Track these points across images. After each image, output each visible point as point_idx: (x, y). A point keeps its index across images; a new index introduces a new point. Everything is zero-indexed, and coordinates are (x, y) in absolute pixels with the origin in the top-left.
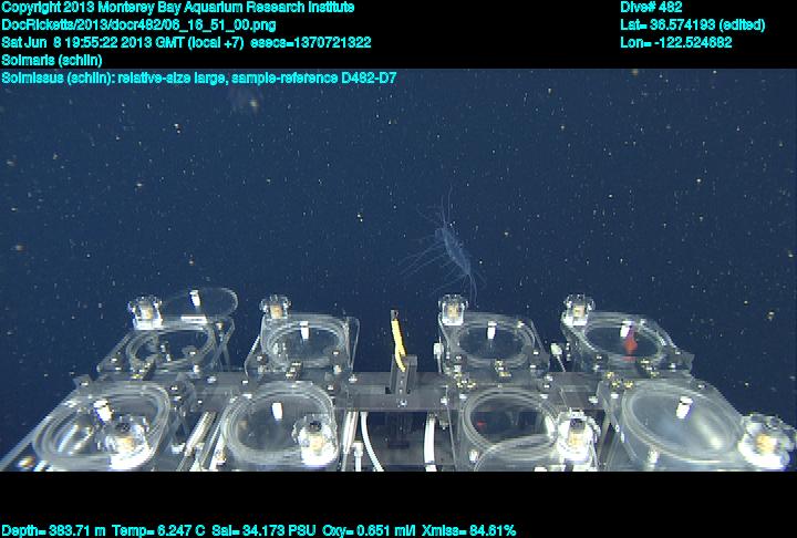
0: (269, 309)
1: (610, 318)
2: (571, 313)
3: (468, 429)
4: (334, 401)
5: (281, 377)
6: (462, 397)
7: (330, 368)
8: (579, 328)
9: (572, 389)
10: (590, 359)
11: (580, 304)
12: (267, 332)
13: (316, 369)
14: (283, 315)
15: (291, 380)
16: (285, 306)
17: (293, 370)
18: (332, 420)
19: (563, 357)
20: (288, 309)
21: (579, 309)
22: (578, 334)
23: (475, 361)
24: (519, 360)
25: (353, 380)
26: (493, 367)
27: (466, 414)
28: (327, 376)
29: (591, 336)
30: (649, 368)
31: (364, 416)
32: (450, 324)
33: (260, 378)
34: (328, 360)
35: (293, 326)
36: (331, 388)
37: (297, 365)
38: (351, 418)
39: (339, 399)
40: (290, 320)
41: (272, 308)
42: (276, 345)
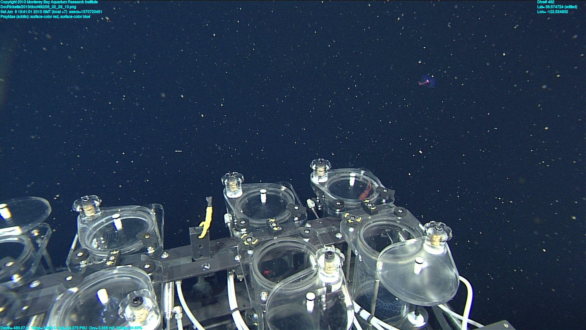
0: (82, 209)
1: (342, 172)
2: (316, 174)
3: (257, 277)
4: (151, 277)
5: (103, 266)
6: (250, 252)
7: (144, 250)
8: (322, 184)
9: (324, 231)
10: (333, 206)
11: (321, 166)
12: (84, 230)
13: (133, 253)
14: (97, 212)
15: (112, 267)
16: (97, 203)
17: (112, 258)
18: (151, 293)
19: (316, 207)
20: (100, 206)
21: (321, 169)
22: (322, 189)
23: (255, 222)
24: (286, 216)
25: (165, 256)
26: (268, 224)
27: (255, 265)
28: (143, 257)
29: (332, 189)
30: (370, 205)
31: (179, 284)
32: (234, 196)
33: (83, 272)
34: (142, 244)
35: (107, 221)
36: (147, 266)
37: (115, 253)
38: (169, 288)
39: (156, 274)
40: (103, 216)
41: (84, 207)
42: (95, 240)
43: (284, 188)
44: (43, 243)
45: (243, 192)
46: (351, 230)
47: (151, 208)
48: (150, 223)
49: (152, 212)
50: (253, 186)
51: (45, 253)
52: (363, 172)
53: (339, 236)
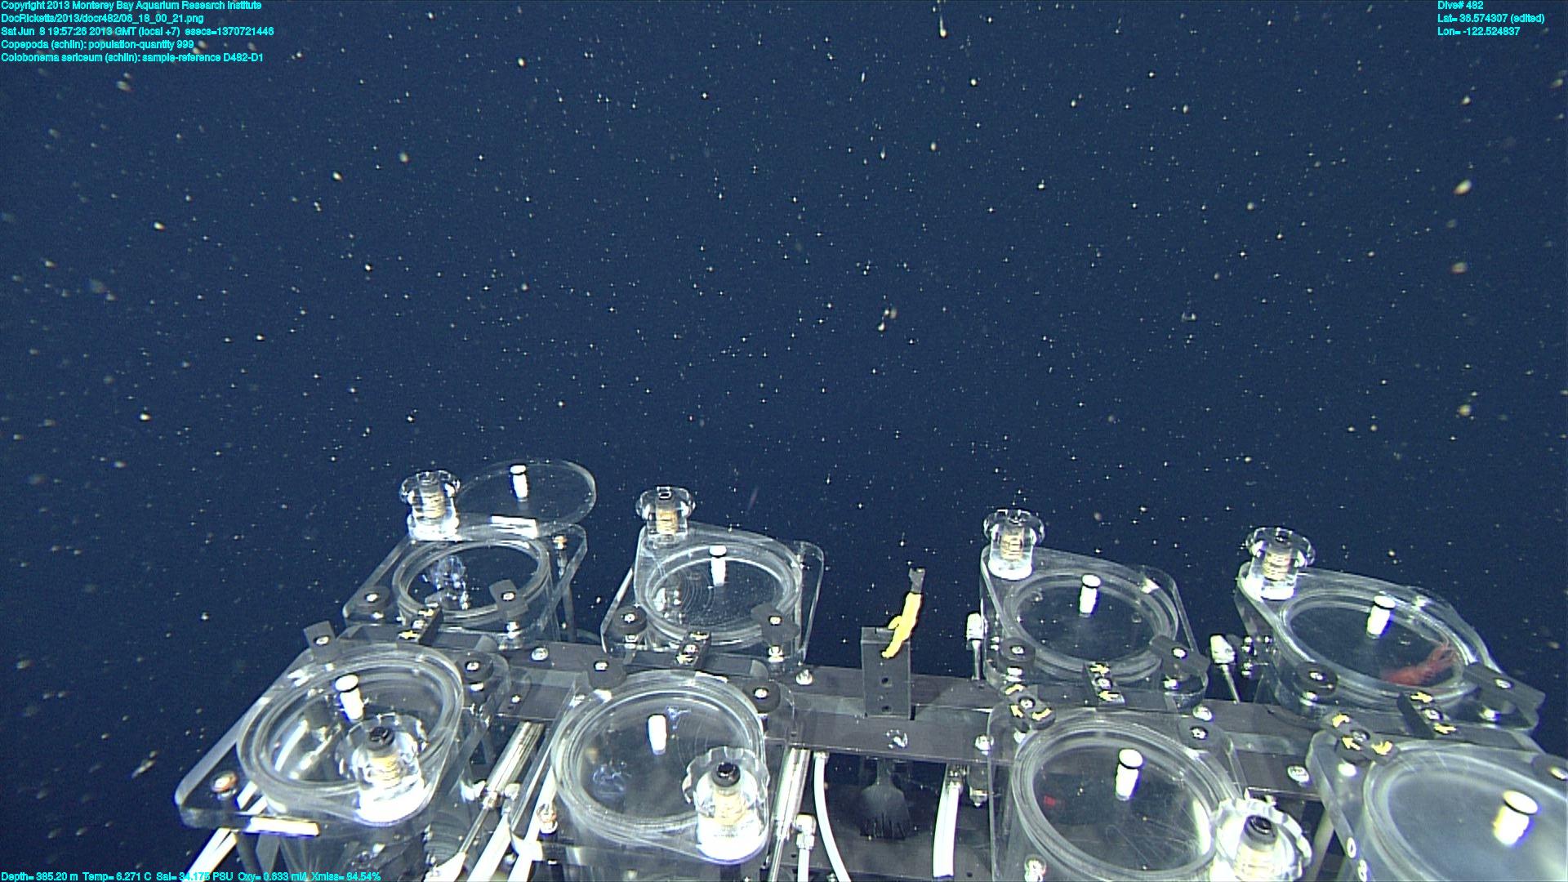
0: (654, 515)
1: (1348, 586)
2: (1259, 570)
3: (1026, 810)
4: (765, 722)
5: (668, 661)
6: (1020, 738)
7: (761, 651)
8: (1275, 605)
9: (1252, 742)
10: (1294, 678)
11: (1278, 550)
13: (734, 650)
14: (680, 530)
15: (684, 669)
16: (686, 510)
17: (690, 648)
18: (760, 765)
19: (1236, 667)
20: (689, 518)
21: (1280, 559)
22: (1271, 618)
23: (1051, 660)
24: (1142, 666)
25: (805, 679)
26: (1086, 675)
27: (1025, 776)
28: (756, 666)
29: (1301, 626)
30: (1431, 714)
31: (821, 759)
32: (1005, 574)
33: (627, 661)
34: (759, 634)
35: (697, 555)
36: (761, 694)
37: (699, 638)
38: (796, 762)
39: (776, 720)
40: (691, 541)
41: (659, 511)
42: (662, 592)
43: (1150, 586)
44: (568, 569)
45: (1035, 568)
46: (1347, 770)
47: (795, 551)
48: (786, 588)
49: (797, 562)
50: (1067, 559)
51: (567, 592)
52: (1421, 602)
53: (1299, 775)
